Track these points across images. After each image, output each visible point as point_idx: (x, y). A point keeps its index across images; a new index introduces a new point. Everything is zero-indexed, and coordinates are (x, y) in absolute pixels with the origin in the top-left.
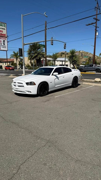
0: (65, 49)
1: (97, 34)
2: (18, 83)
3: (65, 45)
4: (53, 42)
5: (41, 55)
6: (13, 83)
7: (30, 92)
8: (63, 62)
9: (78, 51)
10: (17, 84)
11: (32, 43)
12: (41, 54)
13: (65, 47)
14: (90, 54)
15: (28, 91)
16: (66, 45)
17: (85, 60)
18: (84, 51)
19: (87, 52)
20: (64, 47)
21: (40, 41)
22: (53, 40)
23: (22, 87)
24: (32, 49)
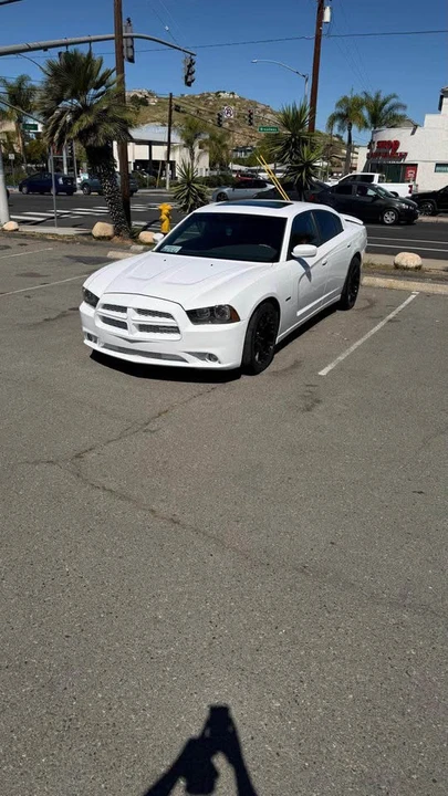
0: (189, 84)
1: (327, 17)
2: (140, 311)
3: (190, 66)
4: (132, 47)
5: (116, 125)
6: (100, 310)
7: (212, 357)
8: (153, 147)
9: (209, 95)
10: (132, 317)
11: (32, 45)
12: (114, 120)
13: (189, 74)
14: (264, 111)
15: (201, 356)
16: (194, 67)
17: (244, 143)
18: (236, 96)
19: (250, 102)
20: (186, 78)
21: (74, 39)
22: (132, 38)
23: (162, 332)
24: (64, 88)
